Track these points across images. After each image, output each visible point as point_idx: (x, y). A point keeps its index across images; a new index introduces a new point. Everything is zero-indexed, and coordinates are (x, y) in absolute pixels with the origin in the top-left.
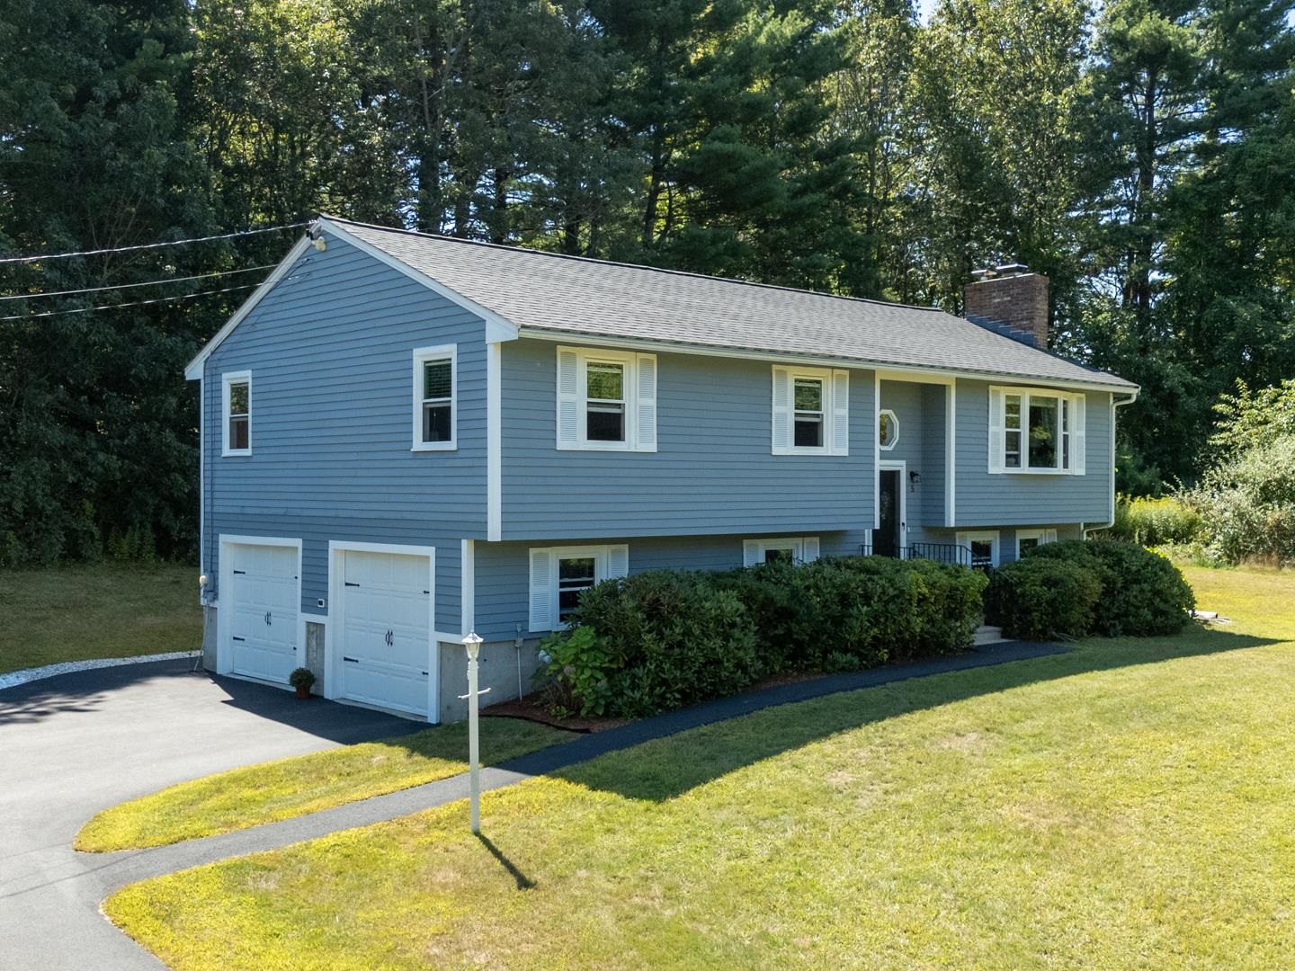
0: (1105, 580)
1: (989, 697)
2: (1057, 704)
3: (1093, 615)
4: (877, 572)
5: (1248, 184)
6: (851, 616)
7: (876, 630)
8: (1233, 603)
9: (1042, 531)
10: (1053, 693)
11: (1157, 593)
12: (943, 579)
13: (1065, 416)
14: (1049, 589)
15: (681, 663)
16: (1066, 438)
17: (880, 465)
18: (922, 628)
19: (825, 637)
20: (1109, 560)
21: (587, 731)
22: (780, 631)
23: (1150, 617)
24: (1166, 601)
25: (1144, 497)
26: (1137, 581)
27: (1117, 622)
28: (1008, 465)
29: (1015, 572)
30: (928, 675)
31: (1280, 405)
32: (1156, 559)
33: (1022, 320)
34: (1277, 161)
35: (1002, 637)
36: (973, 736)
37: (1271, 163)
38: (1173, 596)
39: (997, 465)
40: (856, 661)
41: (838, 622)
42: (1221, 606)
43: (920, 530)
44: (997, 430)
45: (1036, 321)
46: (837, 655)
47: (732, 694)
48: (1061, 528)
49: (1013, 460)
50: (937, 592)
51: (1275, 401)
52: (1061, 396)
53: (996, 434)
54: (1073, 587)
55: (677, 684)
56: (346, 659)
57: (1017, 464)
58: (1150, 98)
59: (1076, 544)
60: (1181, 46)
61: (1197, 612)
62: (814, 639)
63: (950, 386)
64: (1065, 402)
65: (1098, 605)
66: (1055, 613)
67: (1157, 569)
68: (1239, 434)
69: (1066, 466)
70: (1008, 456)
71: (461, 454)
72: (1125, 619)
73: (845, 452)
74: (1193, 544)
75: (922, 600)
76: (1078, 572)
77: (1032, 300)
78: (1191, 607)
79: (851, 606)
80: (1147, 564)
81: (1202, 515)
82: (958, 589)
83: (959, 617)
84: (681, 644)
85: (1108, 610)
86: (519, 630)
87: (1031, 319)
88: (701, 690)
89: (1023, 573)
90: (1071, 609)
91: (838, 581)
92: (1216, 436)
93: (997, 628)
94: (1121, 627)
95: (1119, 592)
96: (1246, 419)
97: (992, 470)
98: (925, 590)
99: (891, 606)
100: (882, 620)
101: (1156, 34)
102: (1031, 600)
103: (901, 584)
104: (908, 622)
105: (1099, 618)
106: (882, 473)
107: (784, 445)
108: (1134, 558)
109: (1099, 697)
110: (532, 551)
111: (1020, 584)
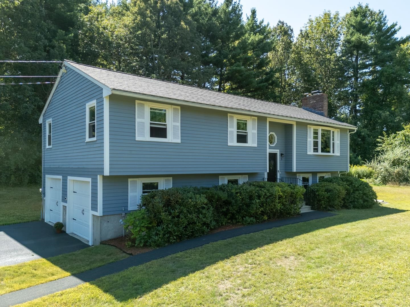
0: (347, 190)
1: (302, 236)
2: (329, 240)
3: (343, 202)
4: (263, 187)
5: (385, 80)
6: (253, 203)
7: (262, 208)
8: (387, 197)
9: (326, 174)
10: (328, 234)
11: (365, 194)
12: (289, 190)
13: (333, 136)
14: (328, 193)
15: (177, 224)
16: (333, 143)
17: (268, 151)
18: (280, 208)
19: (243, 211)
20: (348, 183)
21: (131, 254)
22: (224, 210)
23: (362, 202)
24: (368, 197)
25: (357, 165)
26: (357, 190)
27: (351, 204)
28: (314, 152)
29: (316, 187)
30: (280, 226)
31: (396, 139)
32: (364, 183)
33: (320, 108)
34: (393, 73)
35: (311, 210)
36: (292, 258)
37: (391, 74)
38: (370, 195)
39: (310, 151)
40: (254, 220)
41: (248, 206)
42: (383, 198)
43: (284, 173)
44: (310, 140)
45: (324, 108)
46: (247, 218)
47: (201, 236)
48: (332, 173)
49: (316, 150)
50: (286, 194)
51: (395, 138)
52: (332, 130)
53: (310, 141)
54: (336, 192)
55: (175, 233)
56: (73, 219)
57: (317, 152)
58: (357, 58)
59: (337, 178)
60: (365, 42)
61: (378, 200)
62: (238, 212)
63: (294, 125)
64: (333, 132)
65: (344, 198)
66: (329, 201)
67: (364, 186)
68: (384, 147)
69: (333, 152)
70: (314, 149)
71: (98, 142)
72: (354, 203)
73: (256, 145)
74: (372, 179)
75: (280, 197)
76: (338, 187)
77: (323, 101)
78: (376, 199)
79: (253, 200)
80: (361, 184)
81: (374, 170)
82: (294, 193)
83: (295, 203)
84: (178, 217)
85: (348, 200)
86: (123, 210)
87: (322, 107)
88: (187, 235)
89: (319, 187)
90: (335, 200)
91: (248, 190)
92: (378, 148)
93: (310, 206)
94: (352, 206)
95: (351, 194)
96: (386, 143)
97: (308, 153)
98: (281, 194)
99: (268, 200)
100: (265, 205)
101: (359, 39)
102: (321, 197)
103: (272, 192)
104: (275, 205)
105: (345, 202)
106: (270, 154)
107: (233, 142)
108: (356, 182)
109: (346, 237)
110: (130, 180)
111: (317, 191)
